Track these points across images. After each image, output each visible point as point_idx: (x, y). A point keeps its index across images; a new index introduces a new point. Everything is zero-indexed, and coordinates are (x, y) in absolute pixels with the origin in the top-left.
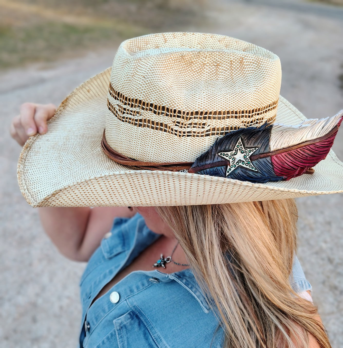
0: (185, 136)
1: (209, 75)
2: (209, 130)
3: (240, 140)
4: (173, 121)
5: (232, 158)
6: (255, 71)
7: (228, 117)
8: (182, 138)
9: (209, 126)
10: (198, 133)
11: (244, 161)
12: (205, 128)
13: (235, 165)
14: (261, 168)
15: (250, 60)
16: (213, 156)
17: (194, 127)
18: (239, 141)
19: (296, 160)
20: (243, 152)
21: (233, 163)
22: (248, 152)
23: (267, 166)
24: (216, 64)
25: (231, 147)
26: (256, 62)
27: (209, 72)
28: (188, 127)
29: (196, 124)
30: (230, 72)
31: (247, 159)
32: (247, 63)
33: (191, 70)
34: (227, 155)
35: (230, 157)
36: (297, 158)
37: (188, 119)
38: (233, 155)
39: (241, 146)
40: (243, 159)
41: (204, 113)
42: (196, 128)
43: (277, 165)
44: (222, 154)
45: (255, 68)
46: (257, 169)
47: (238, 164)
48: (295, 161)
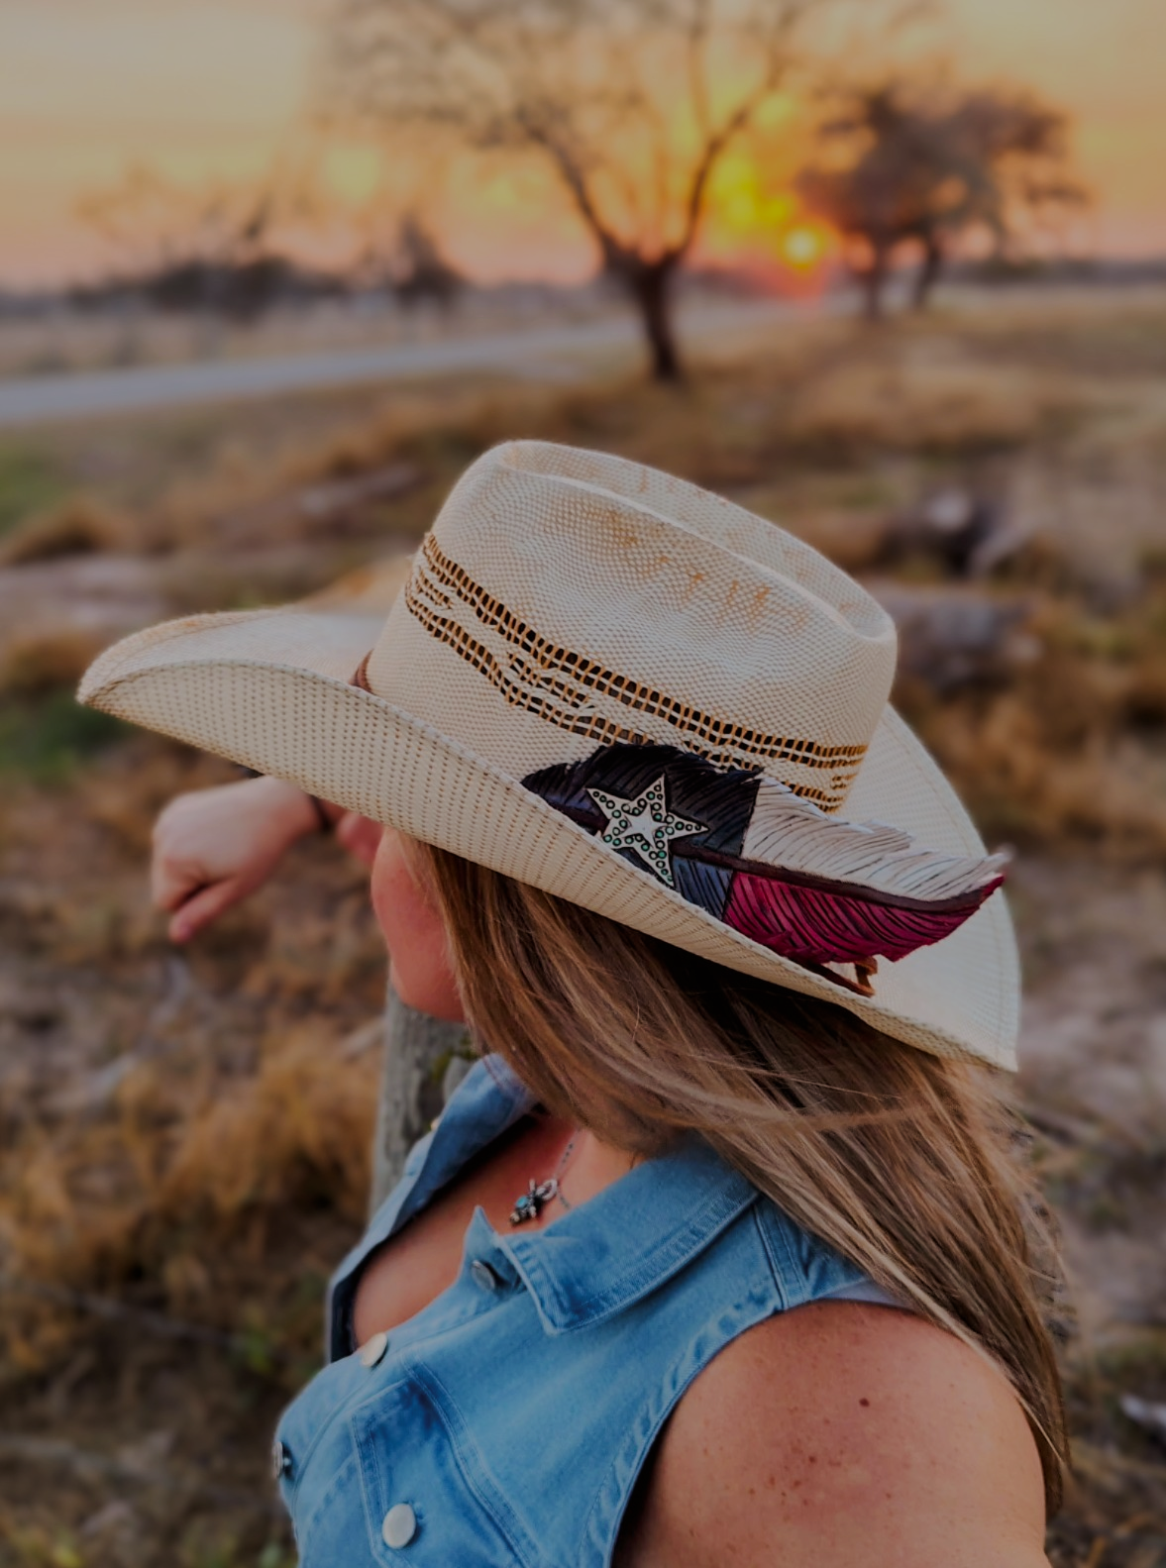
0: (523, 705)
1: (665, 590)
2: (588, 720)
3: (661, 780)
4: (511, 652)
5: (621, 818)
6: (785, 634)
7: (651, 709)
8: (515, 707)
9: (592, 707)
10: (558, 713)
11: (652, 842)
12: (580, 708)
13: (618, 839)
14: (687, 885)
15: (785, 601)
16: (571, 789)
17: (553, 692)
18: (657, 783)
19: (808, 921)
20: (658, 817)
21: (616, 832)
22: (673, 825)
23: (709, 889)
24: (694, 573)
25: (630, 787)
26: (795, 614)
27: (669, 584)
28: (539, 686)
29: (561, 686)
30: (722, 608)
31: (663, 842)
32: (774, 606)
33: (622, 557)
34: (611, 805)
35: (617, 814)
36: (816, 918)
37: (547, 663)
38: (628, 812)
39: (661, 799)
40: (649, 838)
41: (590, 667)
42: (557, 697)
43: (743, 903)
44: (598, 794)
45: (787, 628)
46: (677, 881)
47: (629, 840)
48: (803, 921)
